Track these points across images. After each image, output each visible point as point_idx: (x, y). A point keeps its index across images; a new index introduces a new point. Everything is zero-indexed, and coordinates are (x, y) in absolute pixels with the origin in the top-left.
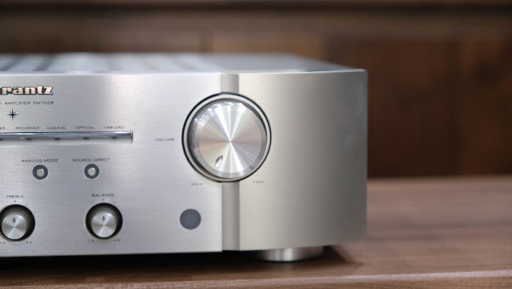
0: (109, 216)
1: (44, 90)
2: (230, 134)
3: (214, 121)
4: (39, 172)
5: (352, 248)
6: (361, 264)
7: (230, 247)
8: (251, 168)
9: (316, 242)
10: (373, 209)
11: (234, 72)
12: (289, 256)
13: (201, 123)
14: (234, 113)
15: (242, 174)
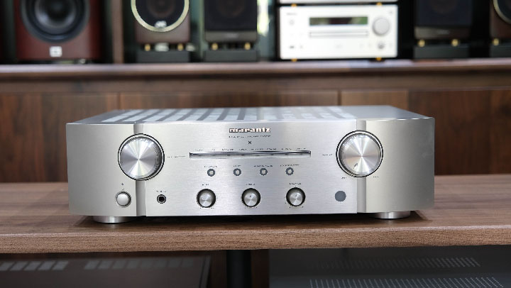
0: (299, 194)
1: (266, 130)
2: (361, 153)
3: (353, 146)
4: (264, 171)
5: (426, 212)
6: (431, 221)
7: (361, 211)
8: (373, 169)
9: (406, 209)
10: (438, 192)
11: (365, 119)
12: (391, 216)
13: (347, 147)
14: (363, 142)
15: (369, 173)
